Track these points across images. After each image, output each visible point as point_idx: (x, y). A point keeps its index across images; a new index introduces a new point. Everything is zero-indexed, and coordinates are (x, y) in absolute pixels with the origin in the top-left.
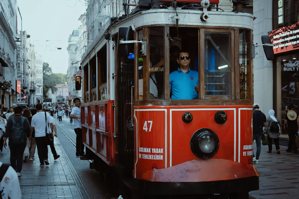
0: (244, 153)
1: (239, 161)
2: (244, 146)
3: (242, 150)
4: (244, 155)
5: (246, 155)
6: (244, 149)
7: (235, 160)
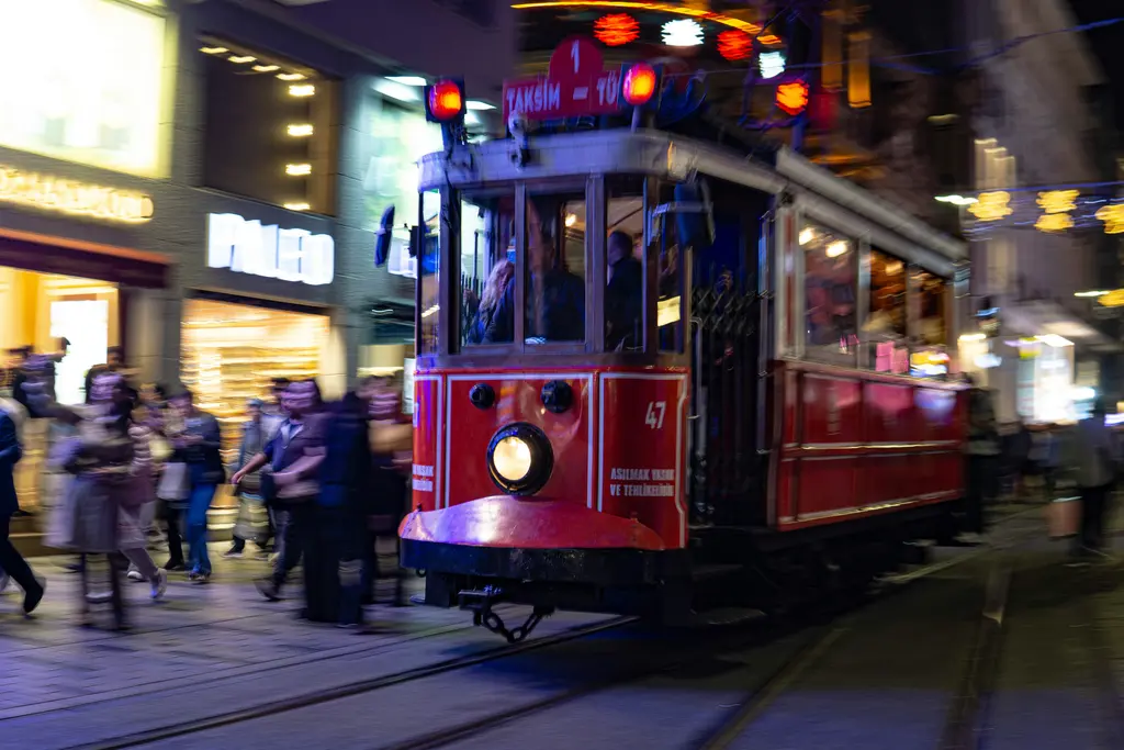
0: (613, 487)
1: (600, 509)
2: (614, 470)
3: (608, 481)
4: (613, 493)
5: (618, 494)
6: (613, 476)
7: (589, 505)
